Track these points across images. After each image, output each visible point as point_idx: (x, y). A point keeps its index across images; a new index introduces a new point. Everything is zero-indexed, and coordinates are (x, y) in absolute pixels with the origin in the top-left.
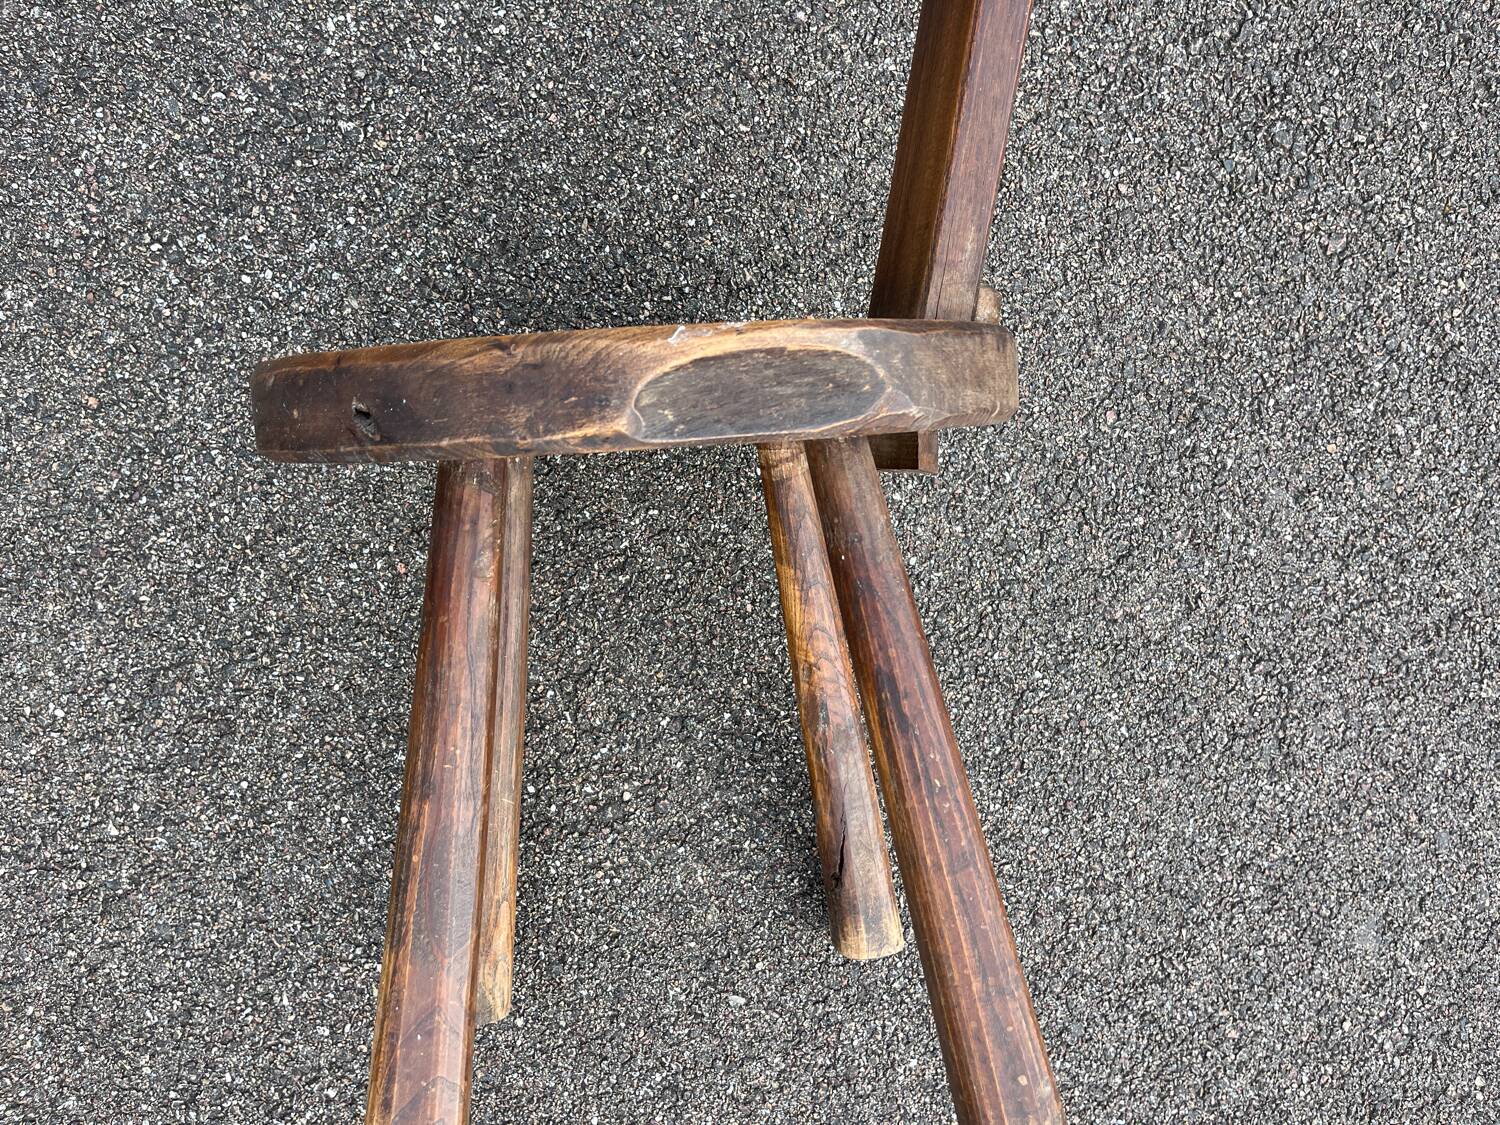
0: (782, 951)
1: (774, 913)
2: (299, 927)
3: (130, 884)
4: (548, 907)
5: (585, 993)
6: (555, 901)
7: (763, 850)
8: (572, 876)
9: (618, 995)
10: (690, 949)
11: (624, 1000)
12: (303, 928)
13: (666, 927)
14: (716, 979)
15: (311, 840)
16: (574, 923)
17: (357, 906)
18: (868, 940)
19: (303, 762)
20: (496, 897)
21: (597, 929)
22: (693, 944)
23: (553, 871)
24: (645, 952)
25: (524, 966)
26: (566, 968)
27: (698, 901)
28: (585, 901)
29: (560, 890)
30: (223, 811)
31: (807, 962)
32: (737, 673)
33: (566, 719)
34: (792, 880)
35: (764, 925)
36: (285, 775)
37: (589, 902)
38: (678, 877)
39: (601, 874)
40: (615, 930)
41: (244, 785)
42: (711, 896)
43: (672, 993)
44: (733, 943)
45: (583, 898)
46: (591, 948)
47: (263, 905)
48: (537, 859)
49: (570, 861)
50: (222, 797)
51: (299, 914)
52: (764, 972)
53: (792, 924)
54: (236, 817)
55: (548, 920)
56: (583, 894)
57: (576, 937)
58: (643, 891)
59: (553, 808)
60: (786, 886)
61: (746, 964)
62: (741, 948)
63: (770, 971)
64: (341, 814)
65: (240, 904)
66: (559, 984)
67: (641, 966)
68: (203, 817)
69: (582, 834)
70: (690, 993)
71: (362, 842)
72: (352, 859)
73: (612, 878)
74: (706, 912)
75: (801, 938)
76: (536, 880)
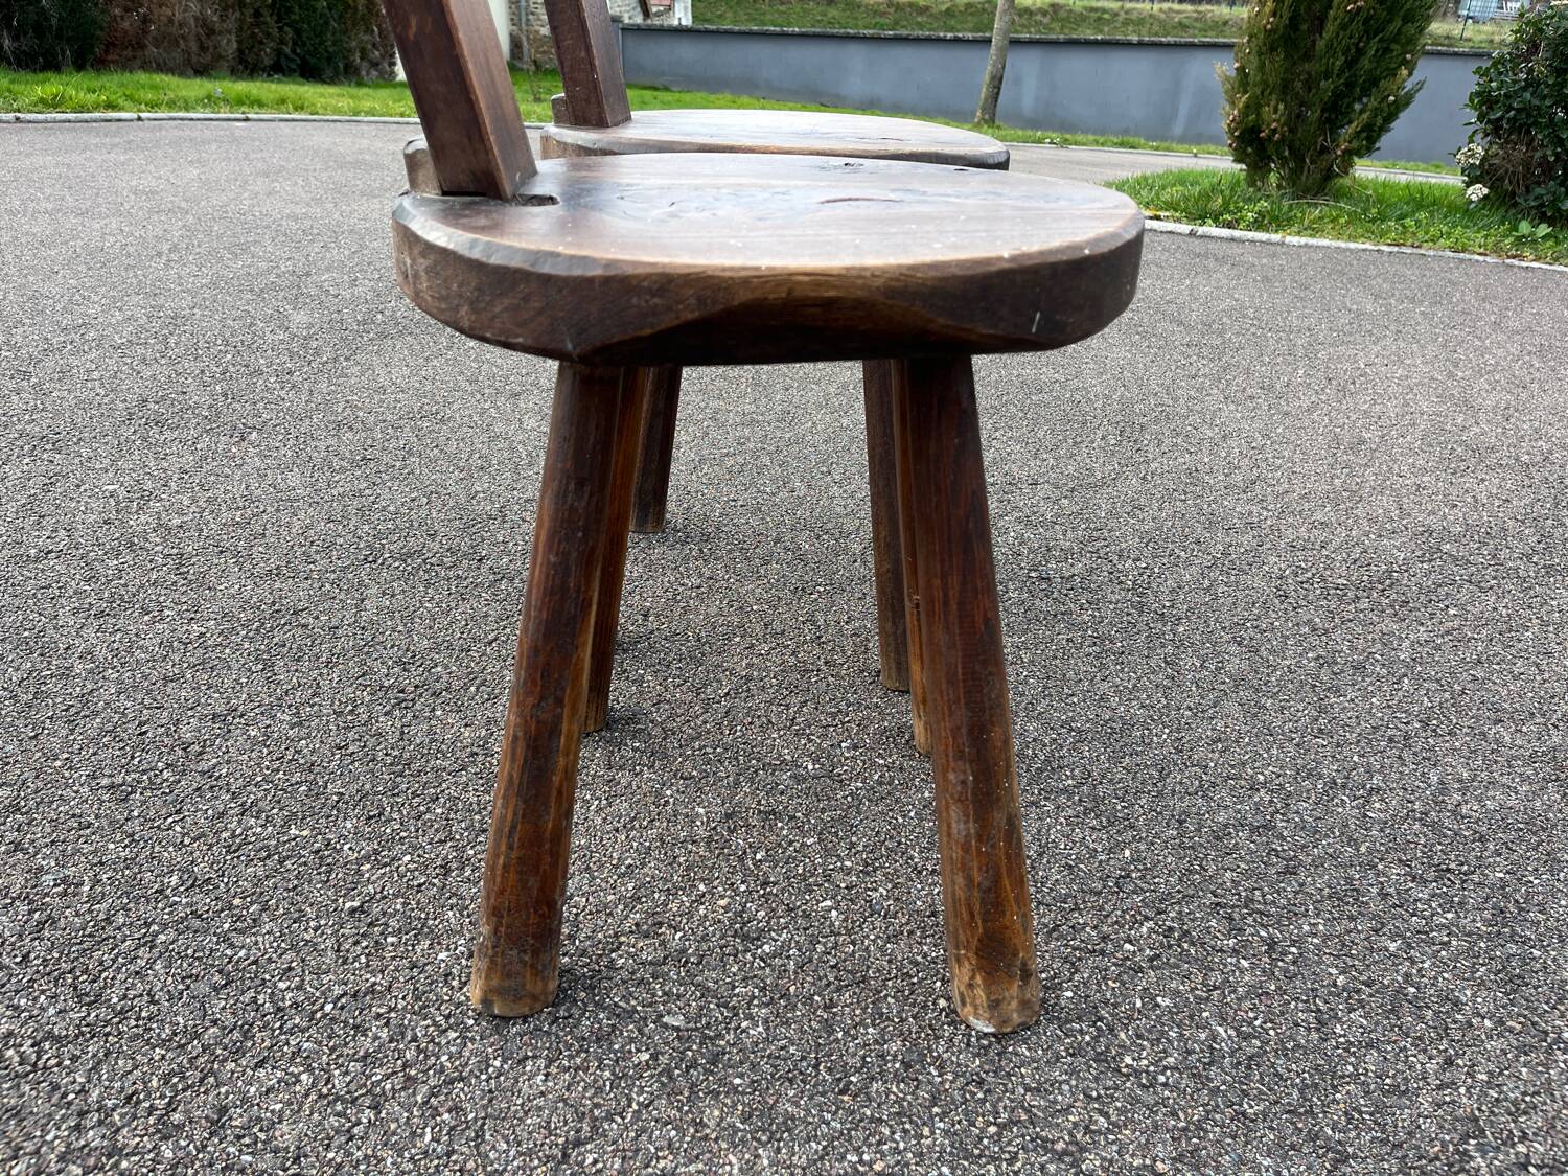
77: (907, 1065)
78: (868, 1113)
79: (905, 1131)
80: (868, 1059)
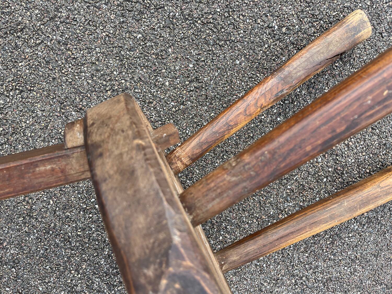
0: (366, 60)
1: (351, 69)
2: (388, 234)
3: (382, 285)
4: (367, 157)
6: (364, 156)
7: (327, 84)
8: (353, 153)
12: (388, 233)
15: (359, 242)
16: (370, 146)
17: (378, 220)
18: (364, 29)
19: (334, 255)
20: (380, 190)
21: (371, 137)
23: (353, 161)
25: (389, 157)
28: (361, 145)
29: (359, 155)
30: (355, 270)
31: (368, 47)
32: (261, 121)
33: (297, 178)
34: (337, 66)
36: (340, 258)
37: (362, 143)
39: (350, 143)
40: (370, 130)
41: (346, 268)
45: (361, 146)
46: (378, 136)
47: (383, 247)
48: (350, 168)
49: (348, 156)
50: (351, 273)
51: (384, 236)
53: (354, 59)
54: (356, 266)
55: (371, 155)
56: (359, 147)
57: (376, 143)
59: (330, 170)
60: (340, 68)
64: (349, 237)
65: (383, 254)
68: (358, 275)
69: (337, 155)
71: (357, 227)
72: (363, 228)
75: (359, 53)
76: (358, 165)
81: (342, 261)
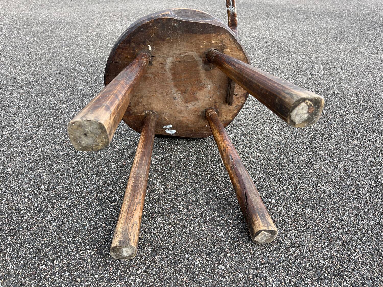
0: (236, 250)
1: (231, 238)
2: (71, 240)
3: (26, 227)
4: (153, 235)
5: (163, 262)
6: (155, 233)
7: (224, 220)
8: (161, 226)
9: (176, 263)
10: (202, 249)
11: (178, 265)
13: (193, 242)
14: (213, 259)
15: (83, 217)
16: (161, 240)
17: (91, 234)
21: (169, 242)
22: (203, 247)
23: (155, 225)
24: (185, 249)
25: (142, 253)
26: (157, 254)
27: (203, 234)
28: (165, 233)
29: (157, 230)
30: (61, 210)
31: (246, 254)
34: (235, 229)
35: (228, 242)
36: (82, 202)
38: (196, 227)
39: (171, 226)
40: (175, 242)
41: (70, 204)
42: (208, 232)
43: (196, 263)
44: (218, 247)
45: (164, 233)
46: (166, 248)
47: (62, 233)
48: (150, 222)
49: (161, 222)
50: (62, 207)
51: (72, 236)
52: (230, 257)
53: (238, 242)
54: (64, 211)
55: (152, 239)
56: (165, 231)
57: (161, 244)
58: (184, 231)
59: (157, 209)
60: (233, 230)
61: (223, 254)
62: (220, 249)
63: (232, 257)
64: (94, 210)
65: (55, 233)
66: (154, 259)
67: (185, 254)
68: (55, 211)
69: (165, 216)
70: (203, 264)
71: (98, 217)
72: (94, 222)
73: (174, 227)
74: (206, 237)
75: (242, 246)
76: (150, 228)
77: (156, 252)
78: (170, 238)
79: (162, 234)
80: (166, 253)
81: (78, 202)
